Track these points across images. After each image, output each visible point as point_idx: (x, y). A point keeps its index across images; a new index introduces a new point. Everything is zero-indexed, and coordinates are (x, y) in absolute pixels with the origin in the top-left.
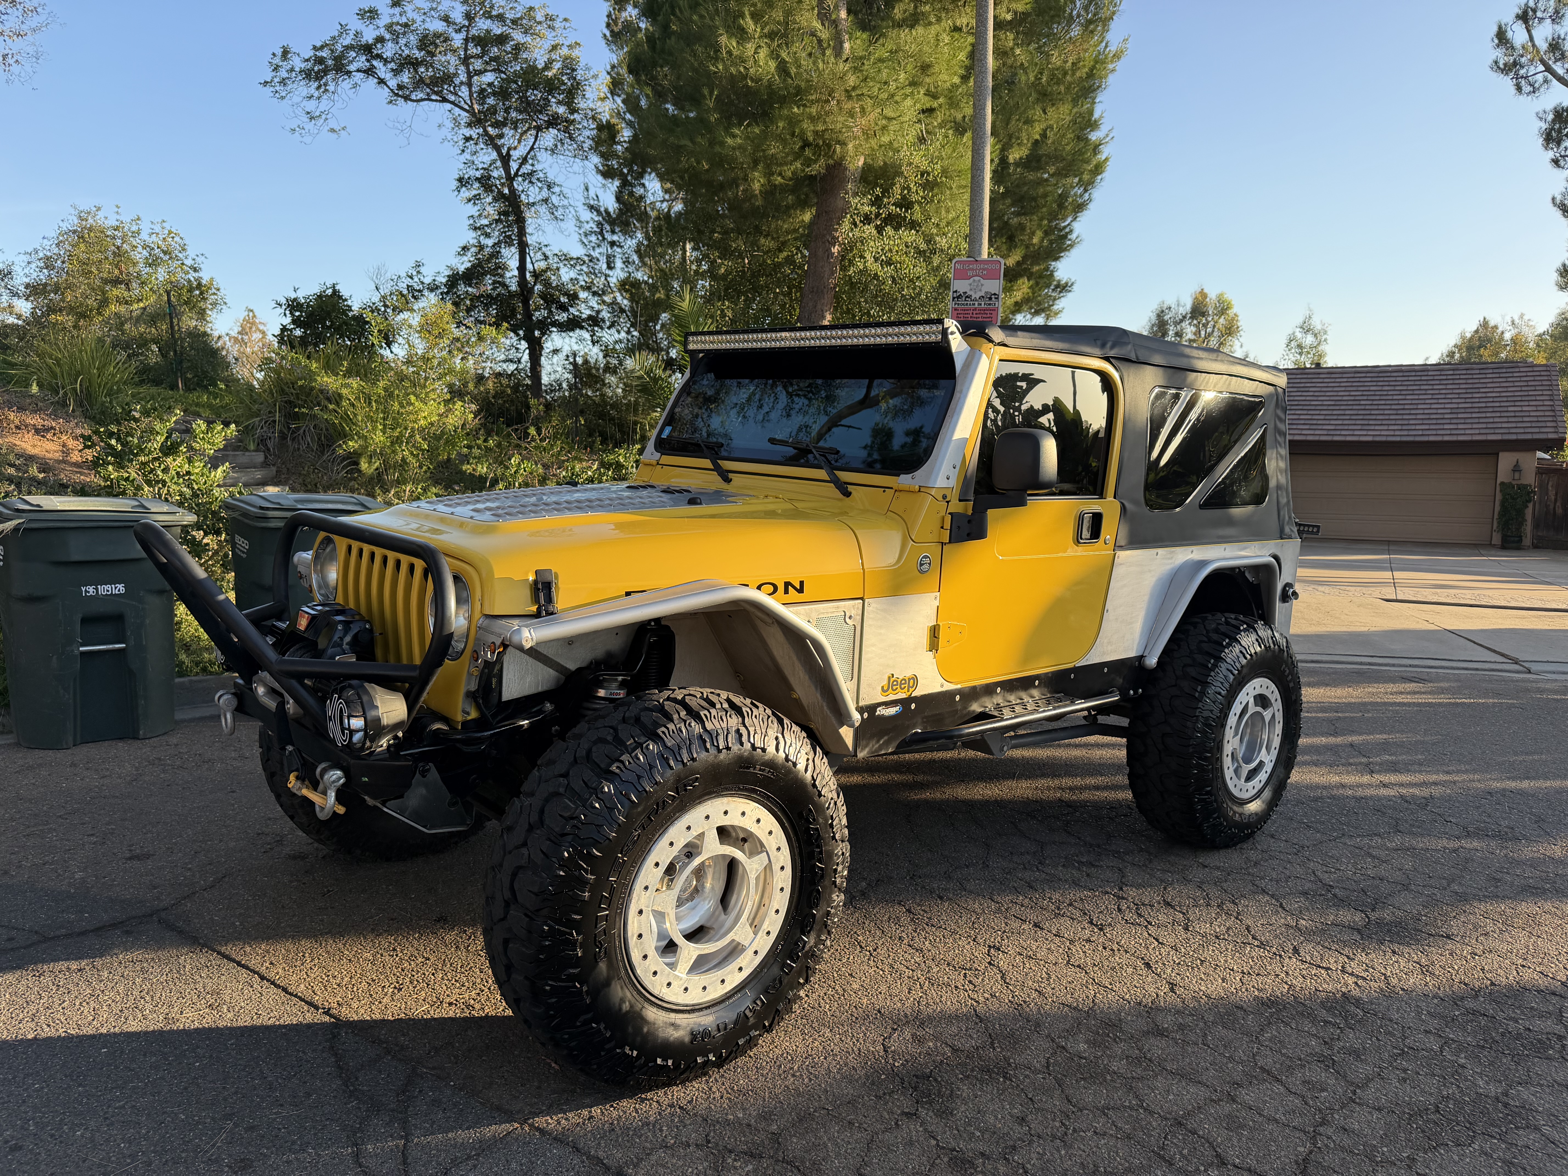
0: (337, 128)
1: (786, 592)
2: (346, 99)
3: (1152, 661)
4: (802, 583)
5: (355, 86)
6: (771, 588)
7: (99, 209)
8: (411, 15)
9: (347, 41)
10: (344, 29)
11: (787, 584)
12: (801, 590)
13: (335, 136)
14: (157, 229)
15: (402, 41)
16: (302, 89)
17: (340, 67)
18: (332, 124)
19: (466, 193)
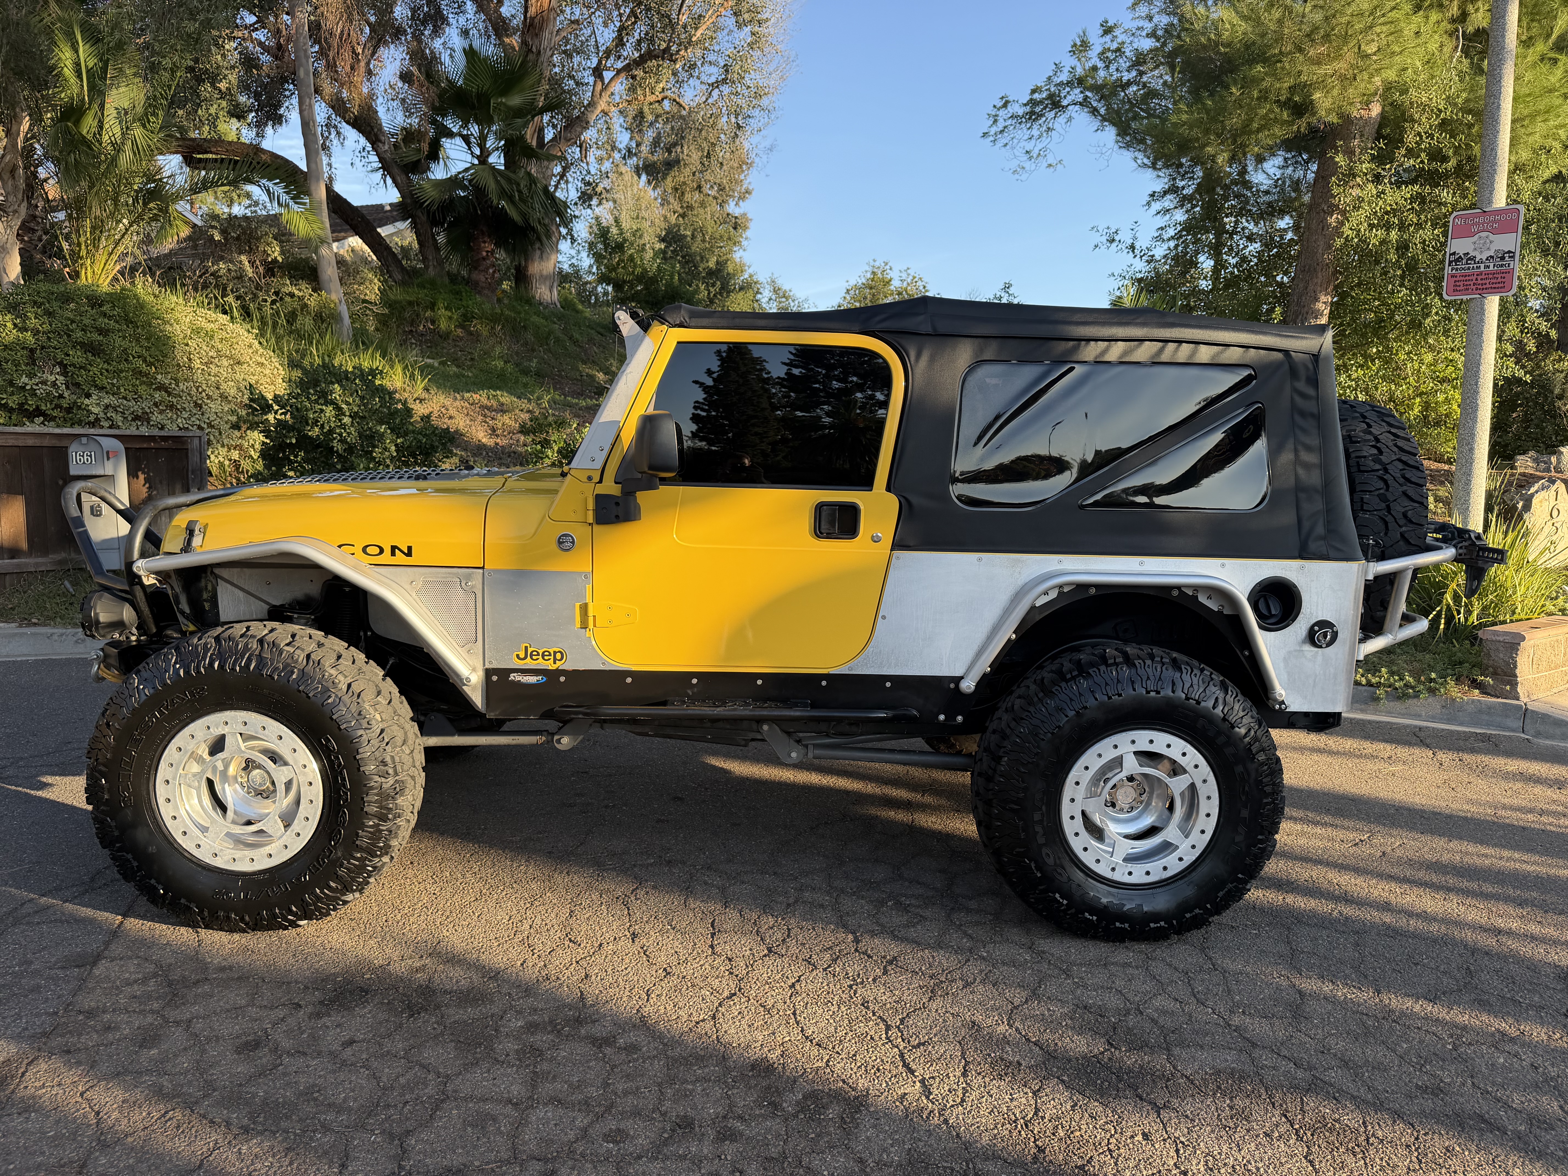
0: (1054, 162)
1: (393, 554)
2: (1062, 132)
3: (968, 685)
4: (410, 548)
5: (1070, 119)
6: (377, 550)
7: (886, 264)
8: (1121, 38)
9: (1064, 77)
10: (1058, 67)
11: (394, 548)
12: (409, 554)
13: (1052, 169)
14: (904, 276)
15: (1113, 68)
16: (1022, 132)
17: (1055, 103)
18: (1051, 160)
19: (1156, 206)
